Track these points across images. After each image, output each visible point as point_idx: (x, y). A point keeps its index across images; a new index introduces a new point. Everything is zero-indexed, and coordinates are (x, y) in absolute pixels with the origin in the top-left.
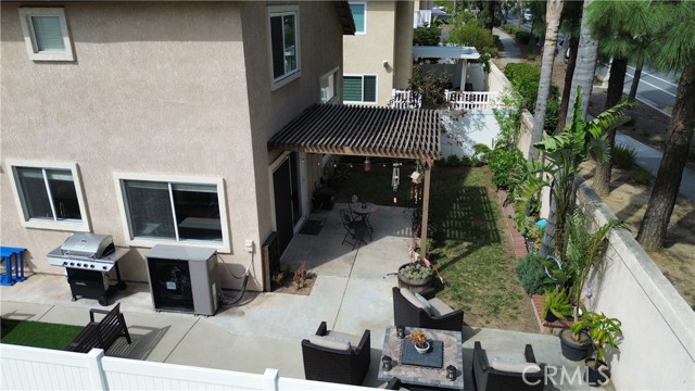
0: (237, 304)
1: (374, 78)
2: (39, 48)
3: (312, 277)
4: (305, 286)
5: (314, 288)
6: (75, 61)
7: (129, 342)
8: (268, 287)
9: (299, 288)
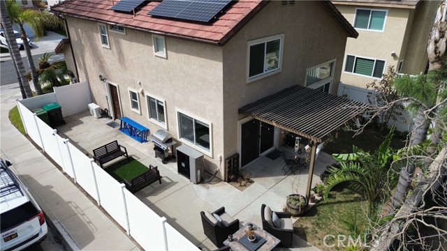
0: (209, 182)
1: (384, 62)
2: (157, 50)
3: (252, 182)
4: (245, 185)
5: (248, 188)
6: (167, 58)
7: (160, 183)
8: (227, 180)
9: (241, 186)
